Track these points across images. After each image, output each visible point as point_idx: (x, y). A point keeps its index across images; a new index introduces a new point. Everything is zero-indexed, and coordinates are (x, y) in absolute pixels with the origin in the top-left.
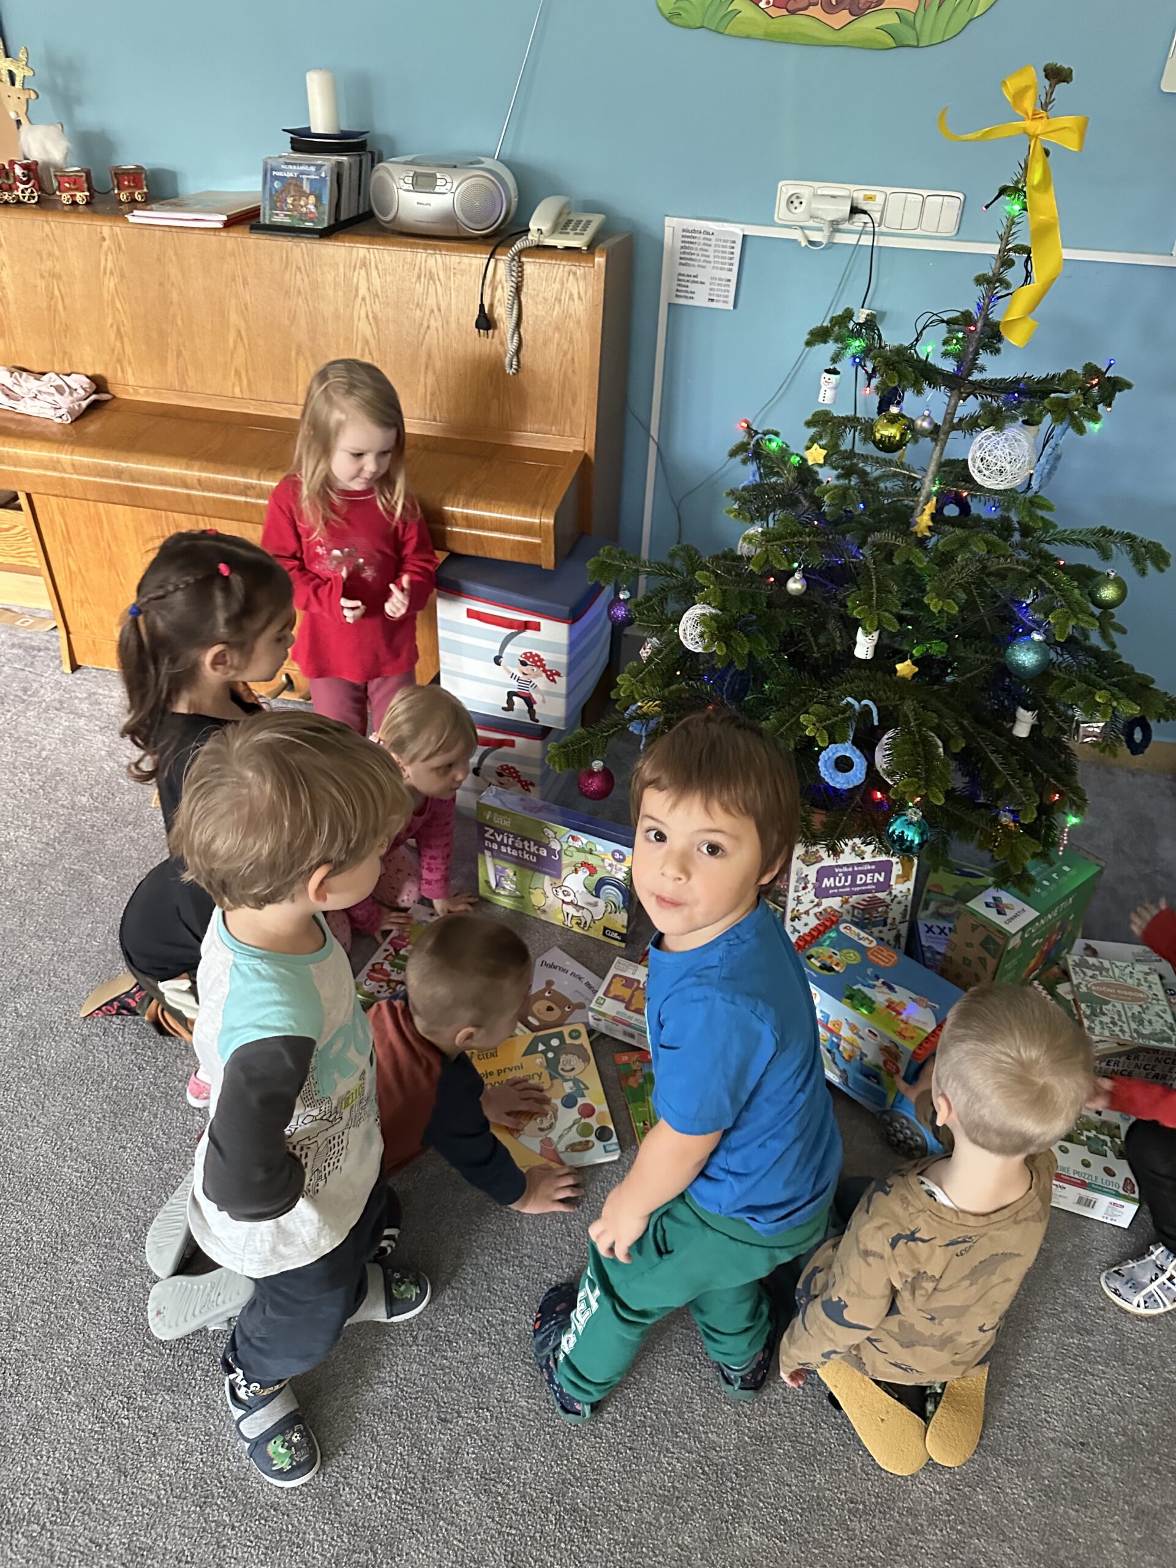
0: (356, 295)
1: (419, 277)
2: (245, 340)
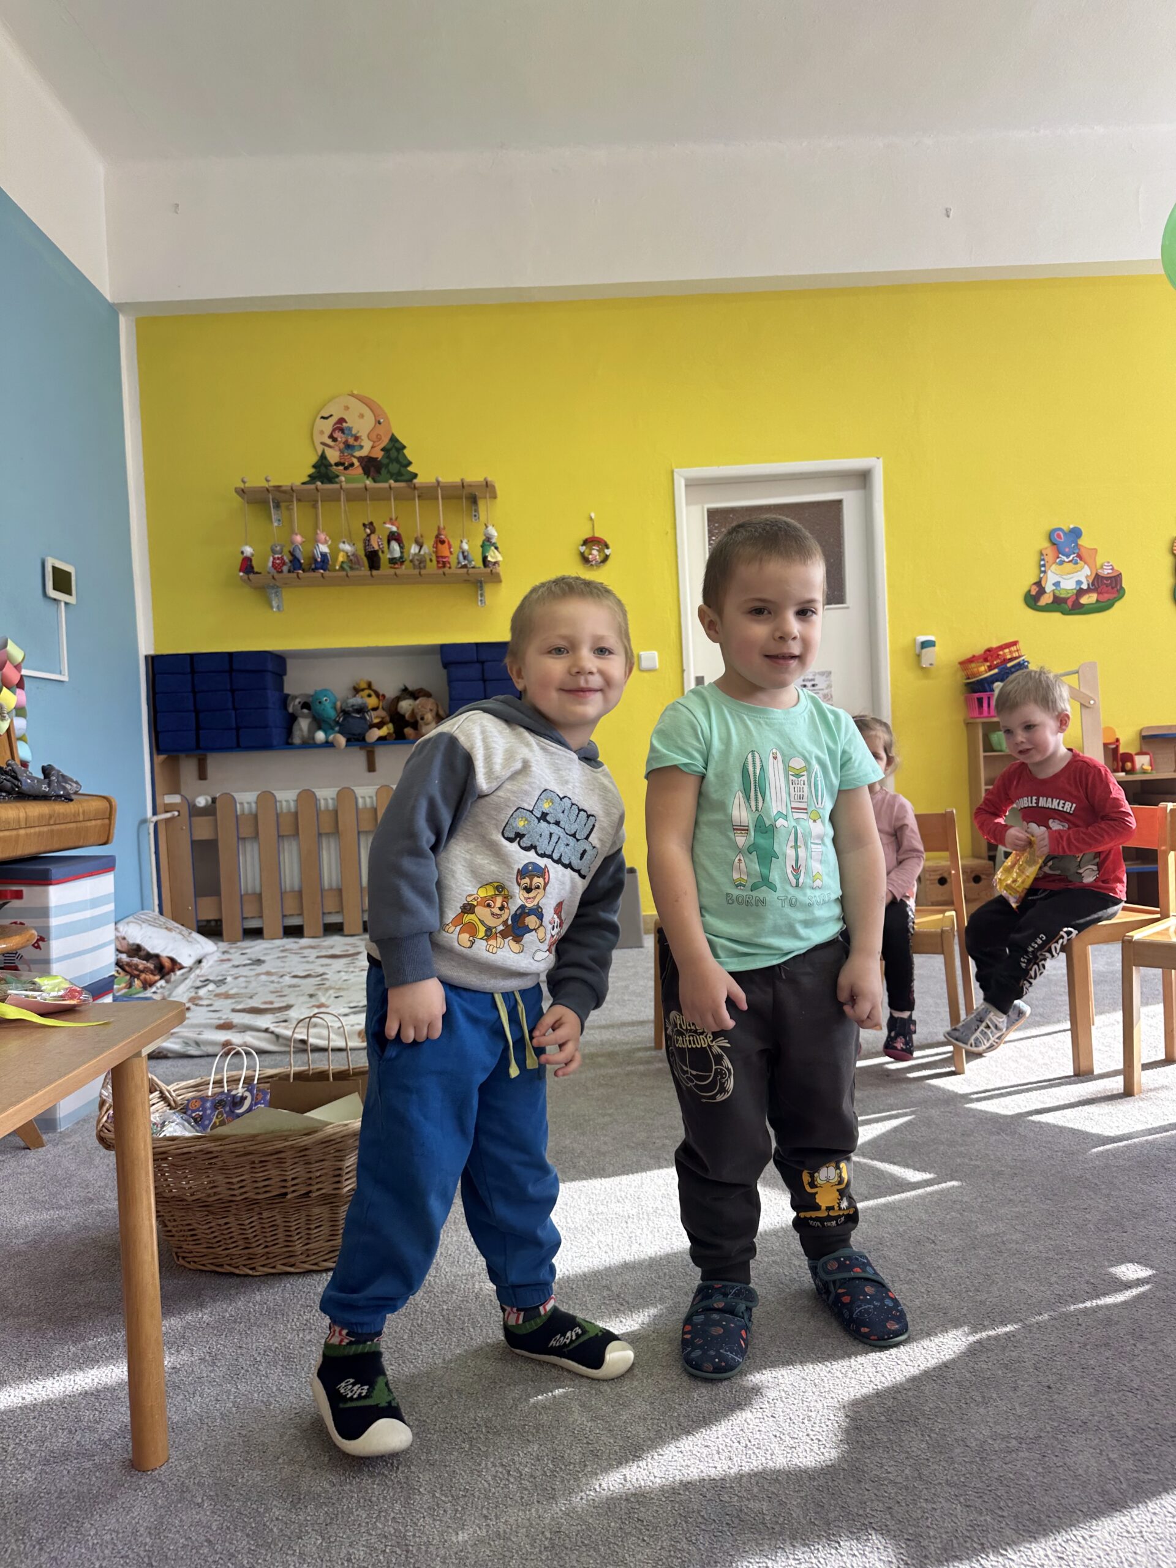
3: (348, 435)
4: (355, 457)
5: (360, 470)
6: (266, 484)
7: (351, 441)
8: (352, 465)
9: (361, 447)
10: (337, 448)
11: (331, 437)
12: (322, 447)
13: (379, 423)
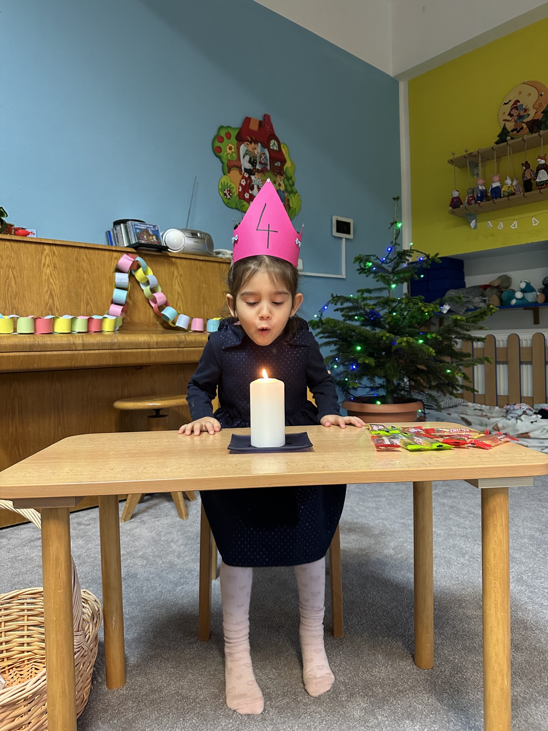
3: (521, 110)
4: (524, 123)
5: (527, 130)
6: (465, 154)
7: (522, 113)
8: (523, 128)
9: (529, 115)
10: (513, 120)
11: (510, 115)
12: (504, 122)
13: (541, 95)
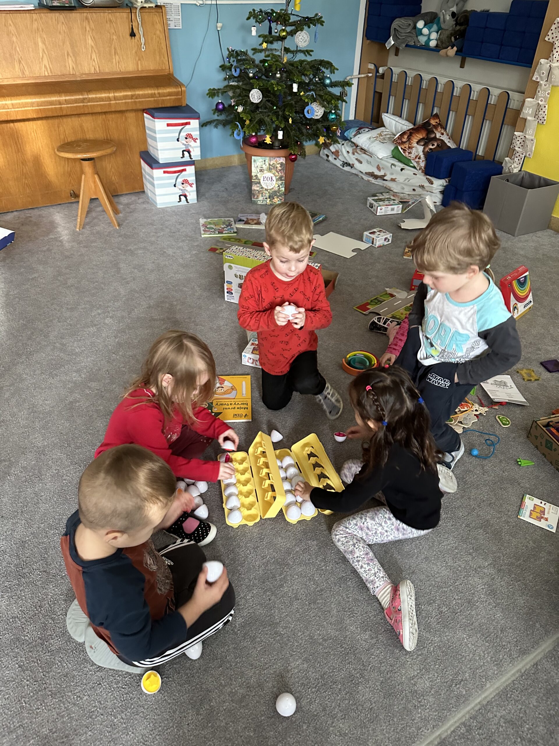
0: (86, 30)
1: (107, 22)
2: (46, 52)
